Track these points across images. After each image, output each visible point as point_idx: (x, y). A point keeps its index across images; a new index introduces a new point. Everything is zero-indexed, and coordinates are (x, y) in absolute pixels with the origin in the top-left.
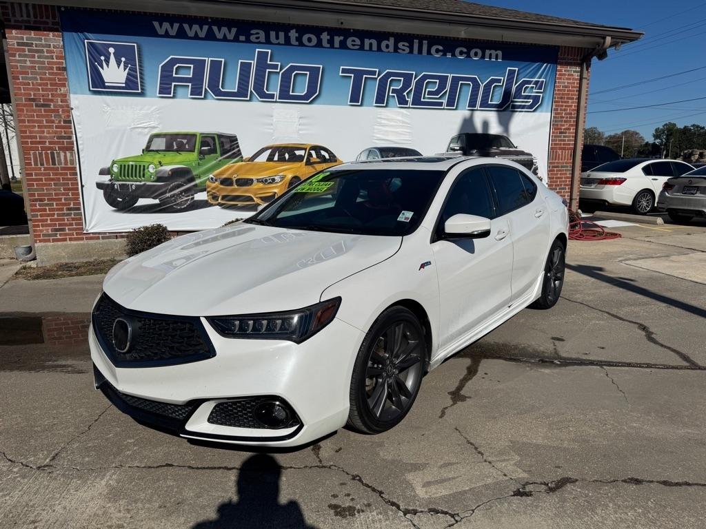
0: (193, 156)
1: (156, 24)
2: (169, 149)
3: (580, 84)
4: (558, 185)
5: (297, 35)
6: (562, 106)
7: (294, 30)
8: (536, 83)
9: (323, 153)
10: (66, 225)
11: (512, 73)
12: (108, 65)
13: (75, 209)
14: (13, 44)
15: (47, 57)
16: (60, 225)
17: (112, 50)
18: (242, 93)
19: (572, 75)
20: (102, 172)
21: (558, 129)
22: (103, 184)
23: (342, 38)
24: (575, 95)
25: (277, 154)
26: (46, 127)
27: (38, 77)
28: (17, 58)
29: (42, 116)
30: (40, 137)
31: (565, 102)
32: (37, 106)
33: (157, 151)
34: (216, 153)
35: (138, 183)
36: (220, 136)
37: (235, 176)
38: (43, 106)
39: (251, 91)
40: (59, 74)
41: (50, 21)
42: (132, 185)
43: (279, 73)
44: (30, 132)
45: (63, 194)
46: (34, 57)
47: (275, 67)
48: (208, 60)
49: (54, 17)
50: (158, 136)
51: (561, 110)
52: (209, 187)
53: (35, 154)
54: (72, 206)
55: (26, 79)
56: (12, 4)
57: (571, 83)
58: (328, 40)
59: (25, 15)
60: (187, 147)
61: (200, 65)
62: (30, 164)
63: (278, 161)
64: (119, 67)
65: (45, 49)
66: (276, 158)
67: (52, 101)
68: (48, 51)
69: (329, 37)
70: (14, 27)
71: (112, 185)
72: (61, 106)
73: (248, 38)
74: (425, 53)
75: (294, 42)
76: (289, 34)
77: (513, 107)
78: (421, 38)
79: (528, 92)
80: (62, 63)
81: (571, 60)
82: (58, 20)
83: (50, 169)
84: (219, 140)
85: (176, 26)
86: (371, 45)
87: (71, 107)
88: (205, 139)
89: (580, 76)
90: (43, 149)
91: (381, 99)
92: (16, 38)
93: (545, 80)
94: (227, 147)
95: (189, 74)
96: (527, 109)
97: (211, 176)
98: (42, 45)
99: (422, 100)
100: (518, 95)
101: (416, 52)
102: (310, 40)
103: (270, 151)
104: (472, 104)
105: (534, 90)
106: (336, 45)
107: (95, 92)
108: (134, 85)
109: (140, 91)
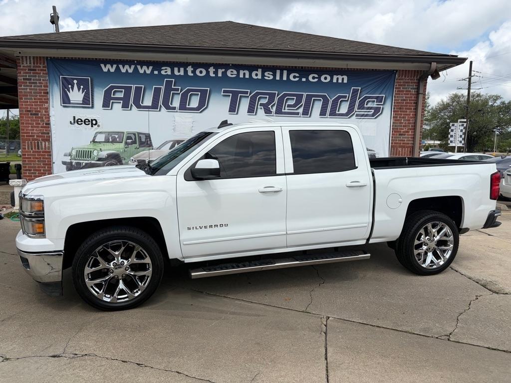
0: (122, 145)
1: (102, 66)
2: (107, 141)
3: (417, 98)
5: (192, 69)
6: (401, 114)
7: (191, 66)
8: (377, 98)
11: (355, 91)
12: (73, 90)
14: (21, 80)
15: (39, 86)
17: (75, 82)
18: (155, 106)
19: (410, 91)
20: (65, 155)
21: (398, 132)
22: (66, 162)
23: (223, 70)
24: (413, 106)
26: (35, 127)
27: (33, 98)
28: (23, 87)
29: (34, 120)
30: (32, 133)
31: (404, 112)
32: (31, 114)
33: (100, 142)
34: (136, 144)
35: (87, 162)
36: (139, 133)
37: (148, 159)
38: (35, 114)
39: (160, 105)
40: (45, 96)
41: (42, 66)
42: (83, 163)
43: (179, 94)
44: (27, 130)
45: (42, 167)
46: (31, 86)
47: (177, 90)
48: (134, 87)
49: (44, 64)
50: (100, 133)
51: (400, 117)
53: (28, 143)
56: (22, 57)
57: (408, 97)
58: (214, 72)
59: (28, 63)
60: (118, 140)
61: (128, 90)
62: (25, 149)
64: (79, 91)
65: (38, 82)
67: (39, 111)
69: (214, 70)
70: (22, 70)
71: (71, 163)
72: (45, 115)
73: (160, 72)
74: (285, 78)
75: (190, 74)
76: (187, 69)
77: (357, 115)
78: (282, 69)
79: (370, 105)
80: (47, 90)
81: (408, 80)
82: (46, 64)
83: (36, 152)
84: (138, 136)
85: (115, 66)
86: (244, 74)
87: (50, 115)
88: (130, 135)
89: (417, 92)
90: (33, 140)
91: (251, 110)
92: (23, 76)
93: (384, 95)
94: (143, 140)
95: (121, 95)
96: (370, 116)
97: (132, 158)
98: (37, 80)
99: (283, 111)
100: (361, 107)
101: (278, 78)
102: (201, 72)
103: (172, 143)
104: (323, 113)
105: (375, 103)
106: (220, 75)
107: (64, 106)
108: (87, 102)
109: (91, 106)
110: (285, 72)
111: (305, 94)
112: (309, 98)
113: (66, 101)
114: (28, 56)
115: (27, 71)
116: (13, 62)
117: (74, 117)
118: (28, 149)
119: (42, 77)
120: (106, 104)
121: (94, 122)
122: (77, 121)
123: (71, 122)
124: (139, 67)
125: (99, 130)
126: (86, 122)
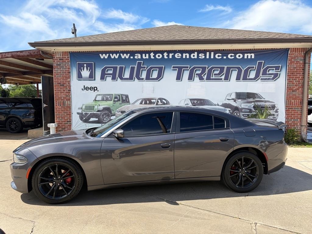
0: (112, 102)
1: (101, 55)
2: (103, 100)
3: (304, 66)
4: (293, 118)
5: (154, 54)
6: (293, 77)
7: (153, 53)
8: (275, 67)
9: (163, 101)
10: (66, 127)
13: (69, 122)
14: (55, 65)
15: (65, 69)
16: (64, 127)
17: (85, 65)
18: (131, 78)
19: (299, 62)
20: (79, 109)
21: (291, 89)
22: (79, 113)
23: (173, 54)
24: (301, 72)
25: (144, 101)
27: (62, 76)
28: (56, 70)
29: (62, 89)
30: (61, 96)
31: (295, 76)
32: (60, 85)
33: (99, 101)
34: (120, 101)
35: (91, 112)
36: (122, 95)
37: (127, 110)
38: (62, 85)
39: (134, 78)
40: (68, 74)
41: (67, 57)
43: (145, 70)
45: (66, 116)
46: (61, 69)
47: (145, 67)
48: (118, 67)
49: (68, 56)
50: (99, 95)
52: (116, 114)
53: (58, 102)
54: (68, 120)
55: (58, 76)
56: (56, 52)
57: (298, 66)
58: (167, 55)
59: (59, 55)
60: (109, 99)
61: (115, 69)
62: (57, 105)
63: (144, 104)
65: (64, 66)
66: (143, 103)
67: (65, 83)
68: (65, 67)
69: (167, 54)
70: (56, 59)
71: (82, 113)
72: (68, 85)
73: (134, 57)
74: (212, 57)
75: (152, 57)
76: (151, 54)
77: (262, 79)
78: (210, 51)
79: (271, 72)
80: (69, 71)
81: (297, 54)
82: (69, 56)
83: (63, 107)
84: (121, 96)
85: (108, 55)
86: (186, 56)
87: (71, 85)
88: (116, 96)
89: (304, 62)
90: (61, 100)
91: (191, 78)
92: (56, 63)
93: (281, 65)
94: (124, 99)
95: (111, 72)
96: (271, 80)
97: (117, 110)
98: (64, 65)
99: (211, 78)
100: (264, 73)
101: (208, 57)
102: (159, 56)
103: (141, 100)
104: (238, 78)
105: (274, 71)
106: (171, 57)
107: (79, 80)
108: (92, 77)
109: (94, 79)
110: (212, 54)
111: (226, 67)
112: (228, 69)
113: (80, 76)
114: (59, 51)
115: (58, 60)
116: (51, 55)
117: (84, 86)
118: (59, 106)
119: (67, 63)
120: (103, 78)
121: (95, 89)
122: (86, 88)
123: (82, 89)
124: (122, 55)
125: (98, 93)
126: (91, 89)
